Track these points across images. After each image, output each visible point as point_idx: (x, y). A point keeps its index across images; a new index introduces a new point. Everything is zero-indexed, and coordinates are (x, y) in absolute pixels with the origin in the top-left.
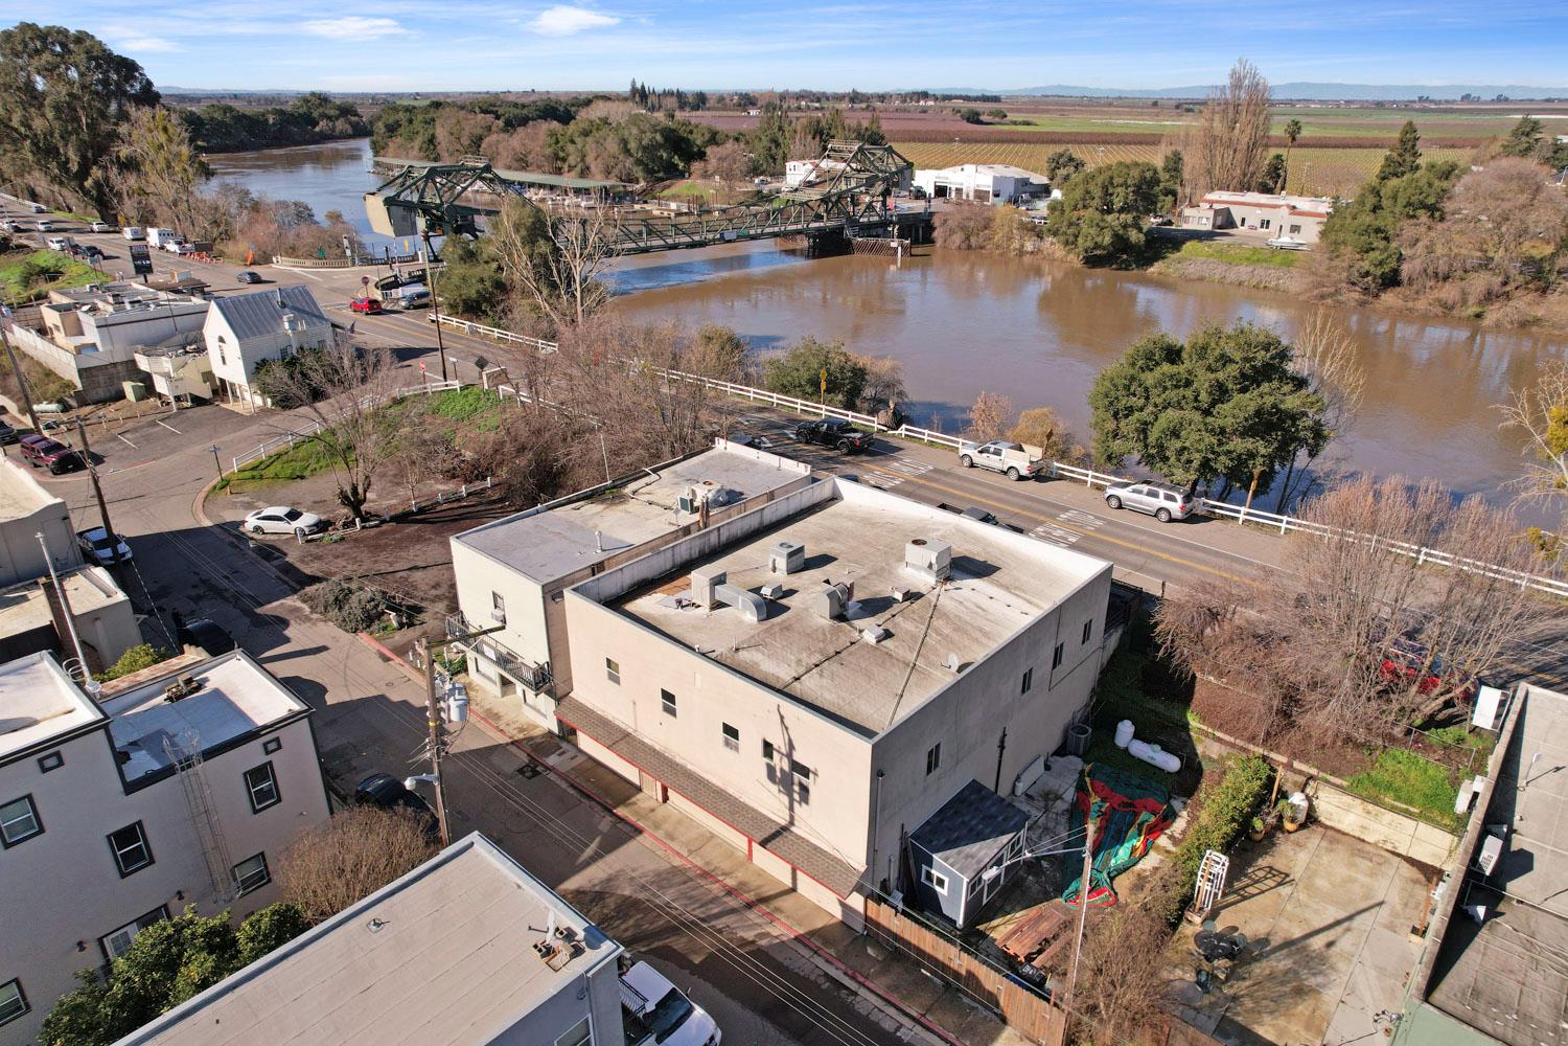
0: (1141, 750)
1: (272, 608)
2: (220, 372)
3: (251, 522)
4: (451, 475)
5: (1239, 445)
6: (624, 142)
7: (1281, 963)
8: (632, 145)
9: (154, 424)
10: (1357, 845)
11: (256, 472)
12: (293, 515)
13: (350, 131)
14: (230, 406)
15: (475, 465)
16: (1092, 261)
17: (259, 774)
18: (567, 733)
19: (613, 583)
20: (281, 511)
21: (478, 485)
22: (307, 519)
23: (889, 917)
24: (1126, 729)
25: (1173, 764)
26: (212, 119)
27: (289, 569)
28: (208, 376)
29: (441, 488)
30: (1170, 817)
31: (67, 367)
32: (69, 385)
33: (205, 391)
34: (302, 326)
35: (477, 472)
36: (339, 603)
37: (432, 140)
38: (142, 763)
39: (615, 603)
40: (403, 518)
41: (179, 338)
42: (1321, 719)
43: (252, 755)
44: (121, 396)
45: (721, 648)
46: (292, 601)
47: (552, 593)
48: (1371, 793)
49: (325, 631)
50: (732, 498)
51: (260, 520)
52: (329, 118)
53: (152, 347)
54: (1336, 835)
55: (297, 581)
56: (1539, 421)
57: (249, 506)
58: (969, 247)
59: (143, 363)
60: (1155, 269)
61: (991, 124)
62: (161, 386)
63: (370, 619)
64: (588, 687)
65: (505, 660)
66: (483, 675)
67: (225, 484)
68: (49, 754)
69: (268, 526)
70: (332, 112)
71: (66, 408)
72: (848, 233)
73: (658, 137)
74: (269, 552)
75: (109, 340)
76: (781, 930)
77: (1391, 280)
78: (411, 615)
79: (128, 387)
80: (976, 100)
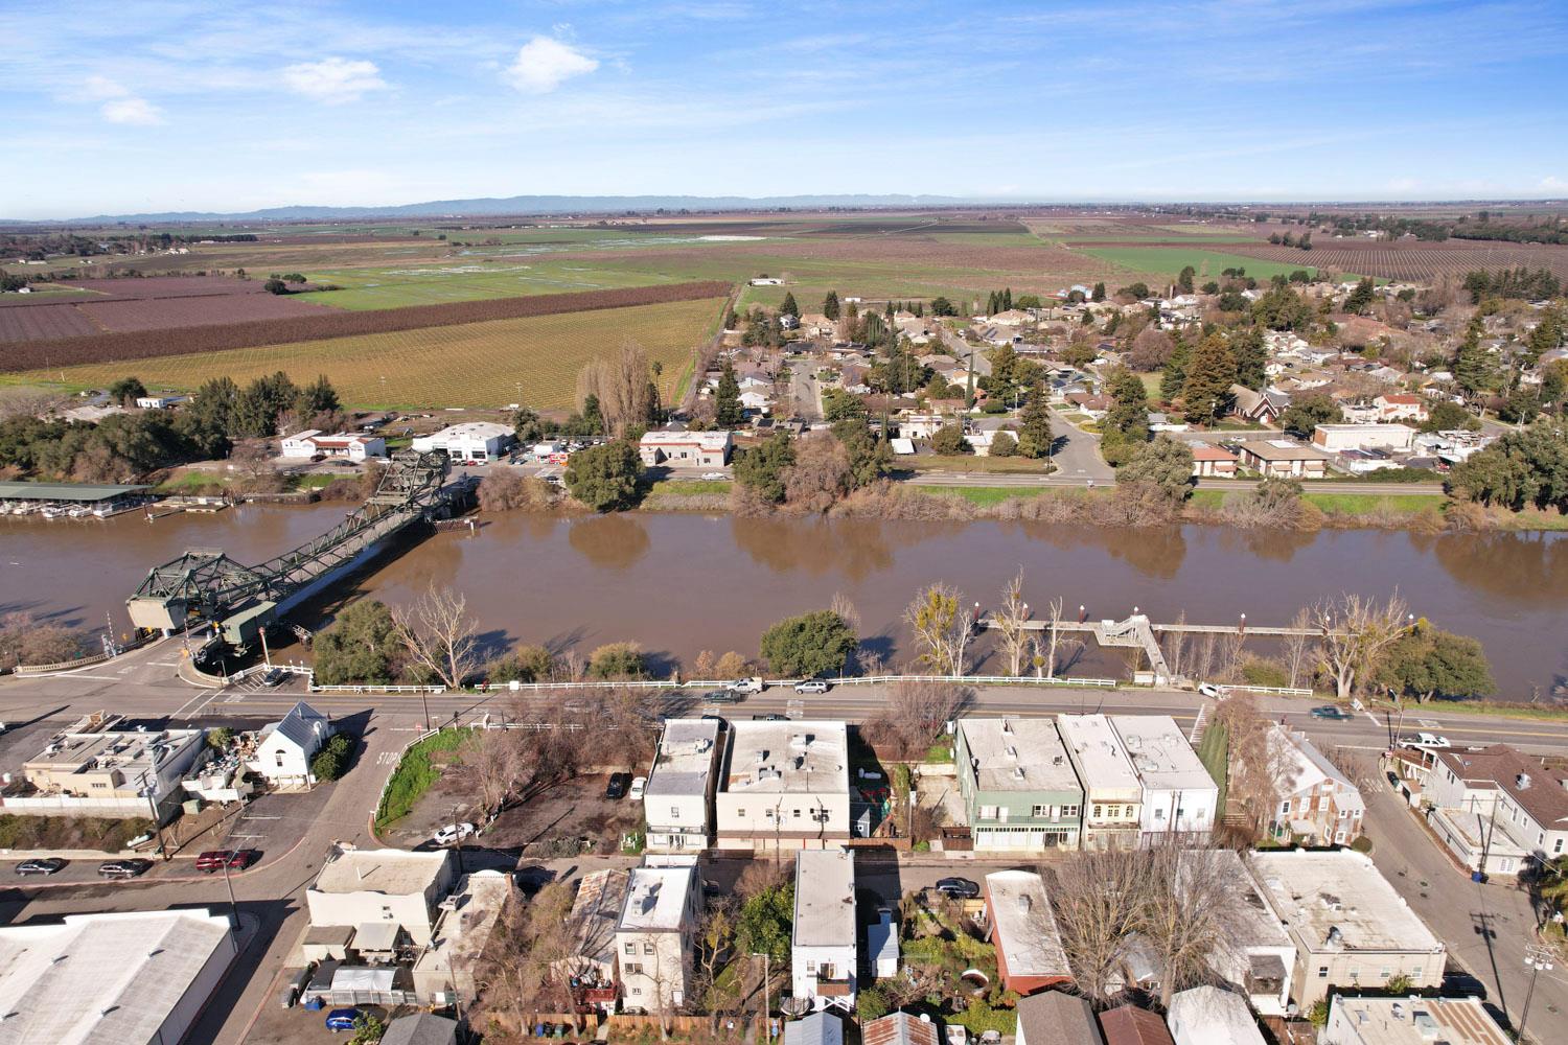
0: (868, 776)
5: (836, 658)
6: (113, 448)
7: (937, 812)
8: (121, 447)
10: (934, 778)
16: (604, 508)
24: (862, 771)
25: (878, 776)
30: (889, 791)
42: (915, 746)
48: (932, 761)
54: (927, 777)
56: (914, 619)
58: (509, 508)
60: (644, 505)
61: (298, 292)
72: (428, 518)
73: (147, 434)
77: (782, 499)
80: (229, 239)
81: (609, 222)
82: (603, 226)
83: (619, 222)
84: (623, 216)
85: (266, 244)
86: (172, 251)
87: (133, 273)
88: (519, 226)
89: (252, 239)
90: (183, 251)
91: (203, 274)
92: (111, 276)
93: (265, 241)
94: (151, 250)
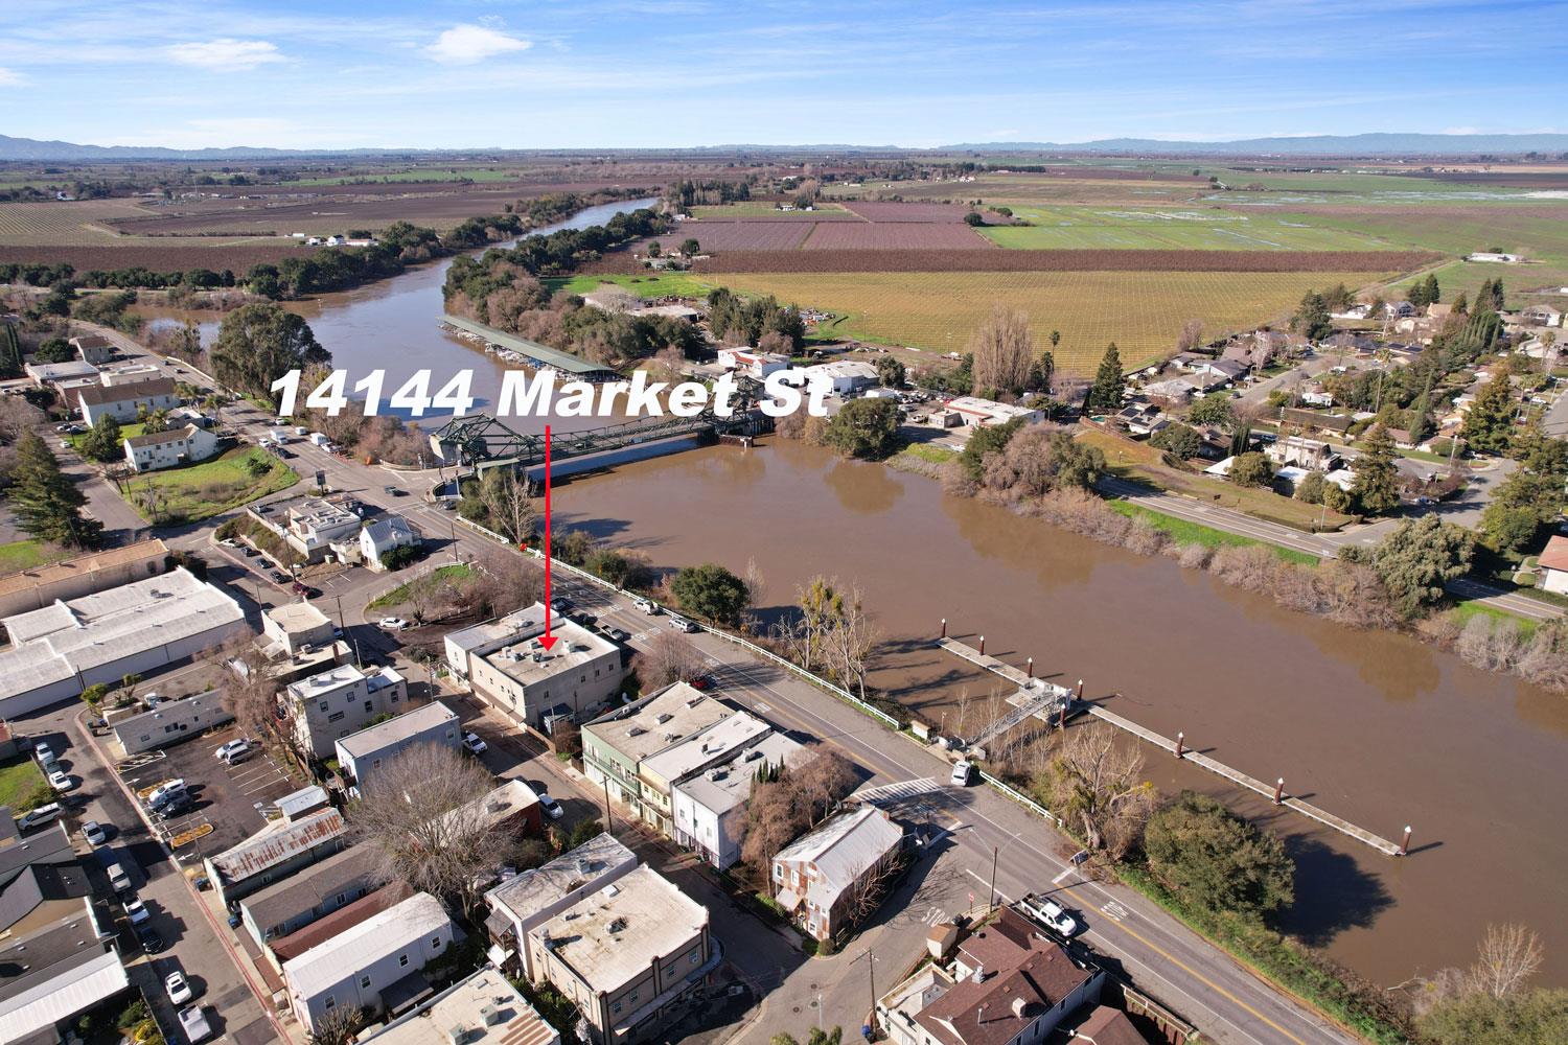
1: (390, 655)
2: (365, 554)
3: (382, 623)
4: (455, 604)
8: (615, 337)
9: (338, 576)
11: (382, 601)
12: (397, 621)
13: (428, 255)
14: (369, 568)
15: (465, 600)
17: (394, 693)
18: (473, 692)
19: (484, 650)
20: (393, 619)
21: (465, 609)
22: (402, 622)
23: (532, 731)
26: (324, 263)
27: (395, 641)
28: (360, 554)
29: (451, 609)
31: (304, 549)
32: (303, 557)
33: (358, 560)
34: (400, 536)
35: (464, 603)
36: (412, 653)
37: (485, 305)
38: (371, 689)
39: (483, 657)
40: (436, 622)
41: (347, 535)
43: (392, 689)
44: (324, 561)
45: (502, 667)
46: (397, 652)
47: (468, 653)
49: (408, 662)
50: (530, 624)
51: (386, 622)
52: (412, 244)
53: (337, 538)
55: (399, 646)
57: (380, 616)
58: (794, 437)
59: (333, 547)
60: (889, 460)
61: (989, 225)
62: (341, 558)
63: (422, 659)
64: (476, 679)
65: (457, 671)
66: (453, 677)
67: (371, 606)
68: (356, 684)
69: (389, 625)
70: (415, 239)
71: (303, 567)
72: (717, 431)
73: (632, 332)
74: (388, 634)
75: (319, 537)
76: (511, 734)
78: (435, 657)
79: (327, 558)
80: (1021, 170)
81: (1436, 169)
82: (1428, 174)
83: (1450, 169)
84: (1473, 161)
85: (1055, 176)
86: (962, 179)
87: (898, 199)
88: (1320, 170)
89: (1040, 170)
90: (971, 179)
91: (948, 202)
92: (881, 200)
93: (1055, 174)
94: (946, 178)
